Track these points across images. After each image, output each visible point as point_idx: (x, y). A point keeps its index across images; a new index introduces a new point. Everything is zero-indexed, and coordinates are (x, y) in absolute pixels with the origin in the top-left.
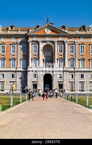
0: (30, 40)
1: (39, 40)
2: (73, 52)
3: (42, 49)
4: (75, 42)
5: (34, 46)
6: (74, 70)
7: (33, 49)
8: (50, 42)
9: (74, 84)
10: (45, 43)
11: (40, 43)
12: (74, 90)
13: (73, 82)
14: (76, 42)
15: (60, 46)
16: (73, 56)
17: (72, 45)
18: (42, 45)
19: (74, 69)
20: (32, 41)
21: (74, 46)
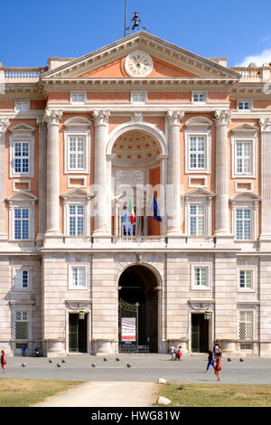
0: (55, 107)
1: (100, 107)
2: (250, 170)
3: (109, 153)
4: (262, 121)
5: (72, 138)
6: (255, 250)
7: (68, 152)
8: (148, 117)
9: (255, 313)
10: (126, 125)
11: (101, 122)
12: (259, 343)
13: (252, 305)
14: (267, 120)
15: (193, 138)
16: (248, 186)
17: (246, 134)
18: (109, 135)
19: (257, 244)
20: (67, 115)
21: (255, 140)
